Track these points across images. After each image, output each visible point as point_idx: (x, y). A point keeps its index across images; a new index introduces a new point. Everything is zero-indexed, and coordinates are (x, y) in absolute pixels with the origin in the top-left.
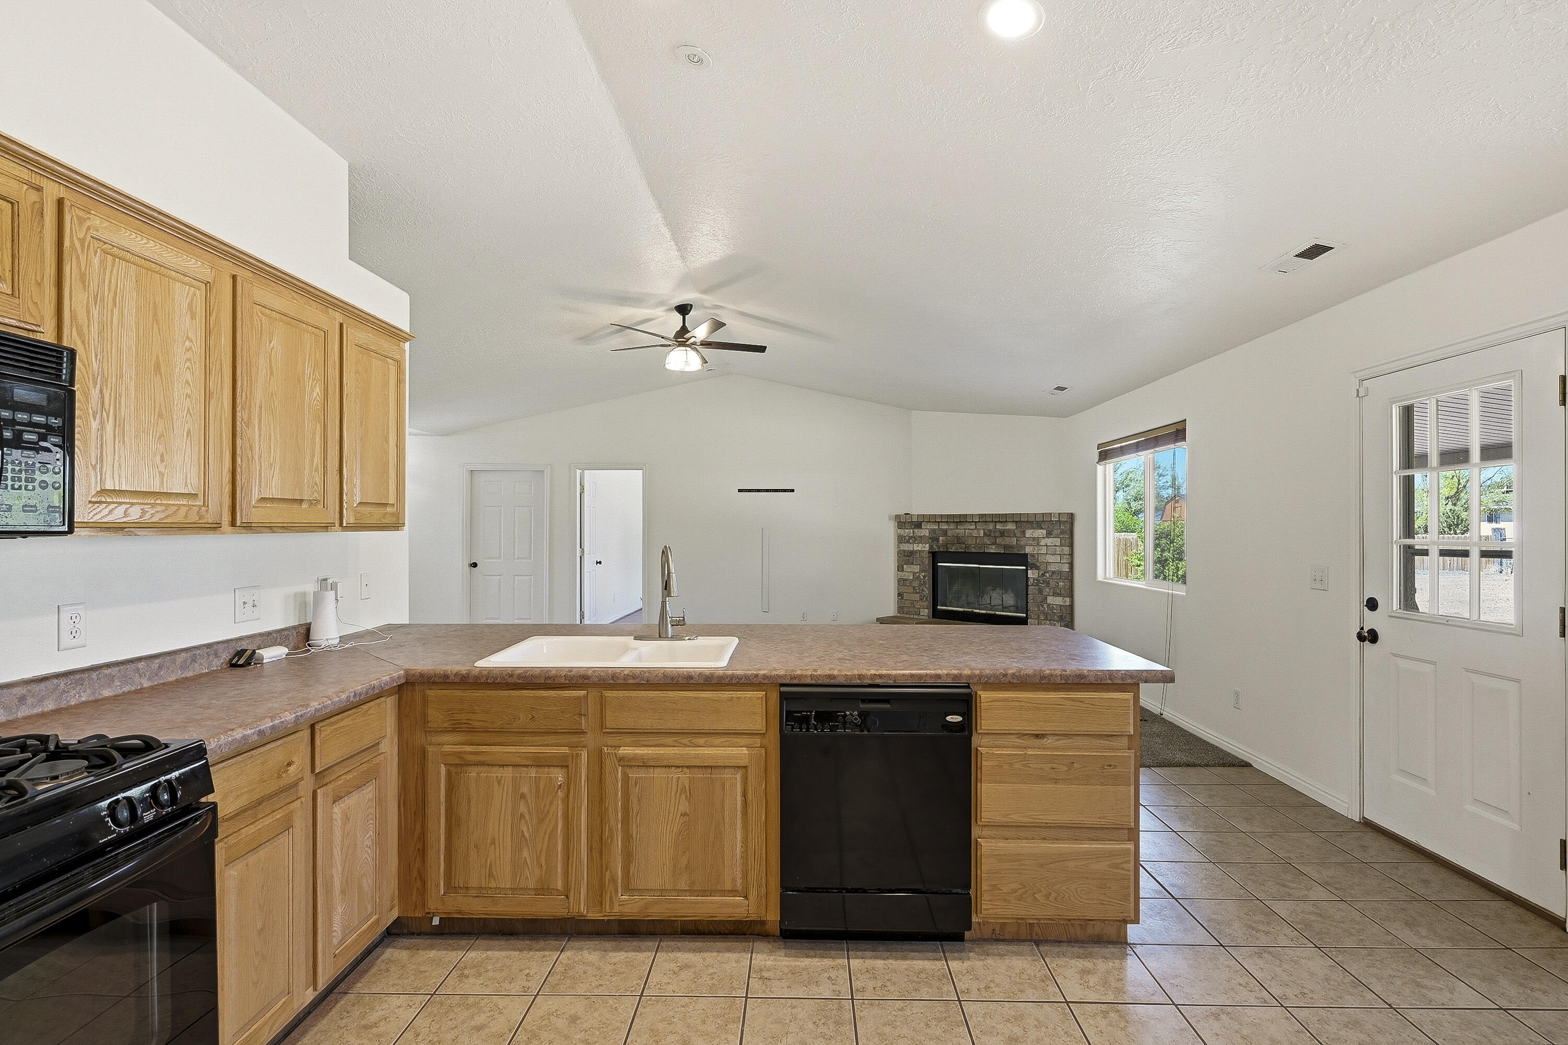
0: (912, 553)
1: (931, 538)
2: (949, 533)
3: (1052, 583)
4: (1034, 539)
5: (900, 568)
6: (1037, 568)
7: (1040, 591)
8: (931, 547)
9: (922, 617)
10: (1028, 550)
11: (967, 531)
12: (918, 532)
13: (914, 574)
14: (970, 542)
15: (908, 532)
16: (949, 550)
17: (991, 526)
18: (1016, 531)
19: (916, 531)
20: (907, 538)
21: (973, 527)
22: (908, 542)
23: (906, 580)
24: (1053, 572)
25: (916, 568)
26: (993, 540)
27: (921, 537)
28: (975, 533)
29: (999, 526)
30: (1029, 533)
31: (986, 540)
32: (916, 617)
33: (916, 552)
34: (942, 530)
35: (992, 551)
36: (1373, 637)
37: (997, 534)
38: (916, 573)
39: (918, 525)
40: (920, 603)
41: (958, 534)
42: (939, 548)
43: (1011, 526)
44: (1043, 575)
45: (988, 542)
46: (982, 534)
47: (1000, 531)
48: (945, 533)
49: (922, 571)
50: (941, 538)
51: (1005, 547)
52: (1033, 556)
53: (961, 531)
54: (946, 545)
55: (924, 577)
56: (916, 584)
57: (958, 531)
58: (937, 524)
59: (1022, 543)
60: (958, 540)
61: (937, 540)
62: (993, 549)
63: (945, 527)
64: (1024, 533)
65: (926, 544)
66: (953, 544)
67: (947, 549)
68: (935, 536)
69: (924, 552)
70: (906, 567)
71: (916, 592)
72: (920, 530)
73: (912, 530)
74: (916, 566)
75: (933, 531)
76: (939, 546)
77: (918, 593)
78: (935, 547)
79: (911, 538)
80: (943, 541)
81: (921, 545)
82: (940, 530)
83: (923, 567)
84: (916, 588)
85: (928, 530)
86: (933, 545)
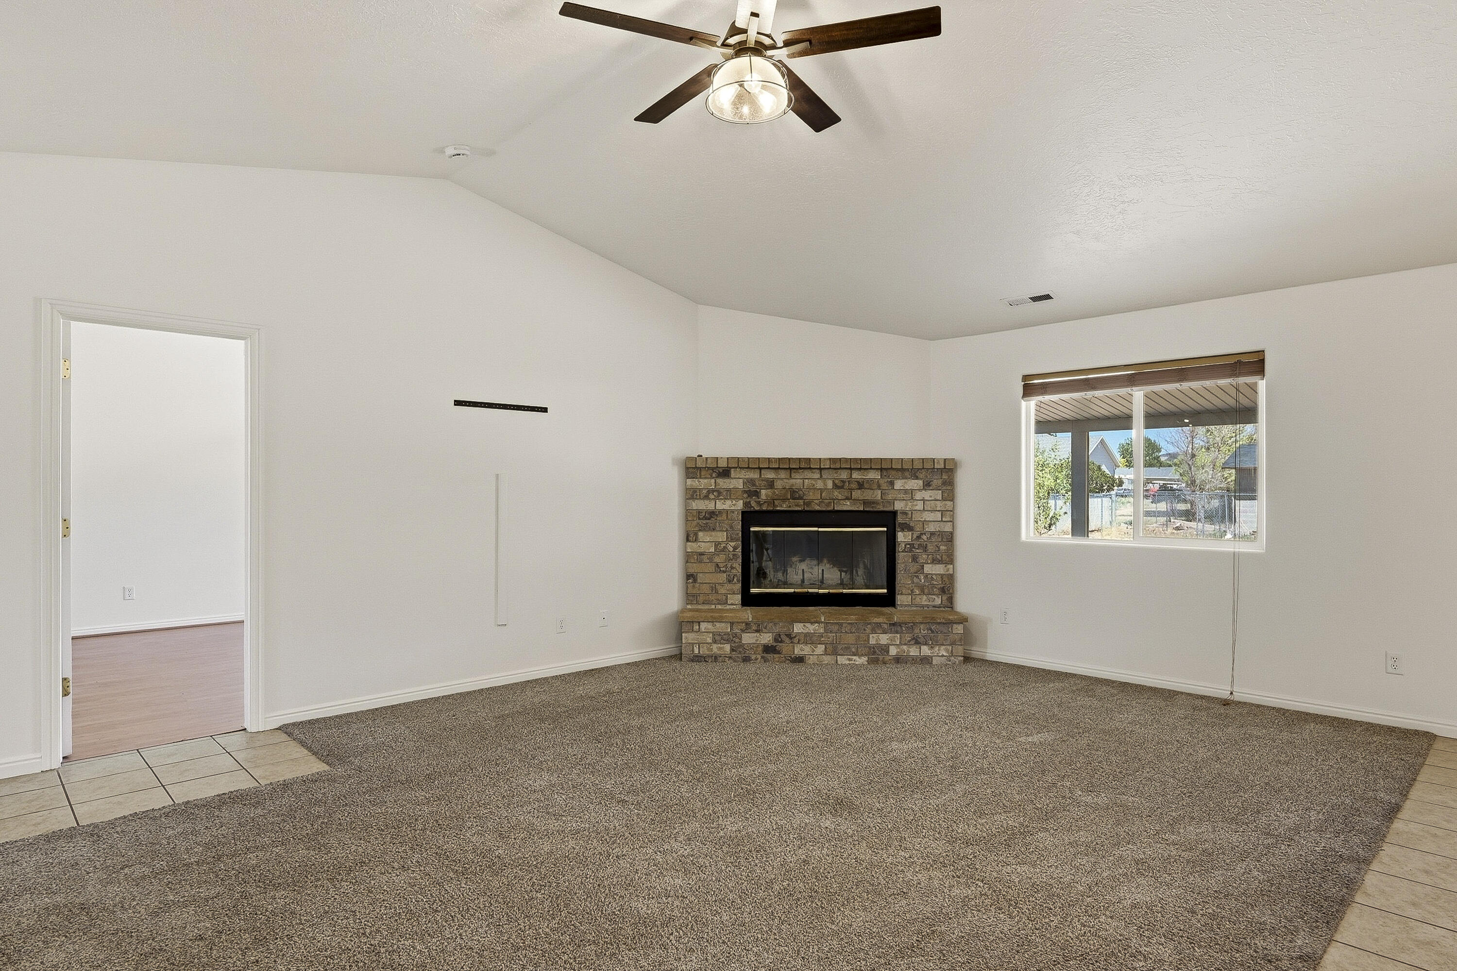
0: (711, 514)
1: (745, 492)
2: (778, 484)
3: (931, 548)
4: (906, 491)
5: (689, 537)
6: (910, 529)
7: (915, 559)
8: (746, 504)
9: (731, 607)
10: (898, 506)
11: (807, 480)
12: (724, 483)
13: (717, 544)
14: (811, 496)
15: (704, 483)
16: (778, 509)
17: (844, 475)
18: (882, 482)
19: (719, 481)
20: (705, 492)
21: (817, 476)
22: (706, 497)
23: (702, 554)
24: (932, 534)
25: (721, 536)
26: (847, 494)
27: (729, 490)
28: (820, 485)
29: (856, 475)
30: (899, 484)
31: (836, 494)
32: (720, 607)
33: (720, 512)
34: (767, 480)
35: (845, 508)
37: (854, 486)
38: (719, 543)
39: (725, 473)
40: (729, 586)
41: (793, 485)
42: (761, 505)
43: (874, 475)
44: (919, 537)
45: (840, 497)
46: (830, 484)
47: (858, 482)
48: (771, 484)
49: (730, 539)
50: (763, 492)
51: (865, 502)
52: (905, 513)
53: (797, 481)
54: (772, 502)
55: (735, 548)
56: (719, 559)
57: (792, 481)
58: (758, 471)
59: (890, 497)
60: (794, 494)
61: (757, 494)
62: (847, 506)
63: (770, 475)
64: (892, 483)
65: (737, 499)
66: (784, 500)
67: (773, 506)
68: (753, 488)
69: (733, 512)
70: (701, 534)
71: (720, 570)
72: (727, 480)
73: (713, 481)
74: (720, 534)
75: (752, 481)
76: (758, 503)
77: (724, 572)
78: (753, 504)
79: (710, 491)
80: (767, 495)
81: (728, 502)
82: (763, 480)
83: (727, 533)
84: (721, 565)
85: (741, 481)
86: (750, 502)
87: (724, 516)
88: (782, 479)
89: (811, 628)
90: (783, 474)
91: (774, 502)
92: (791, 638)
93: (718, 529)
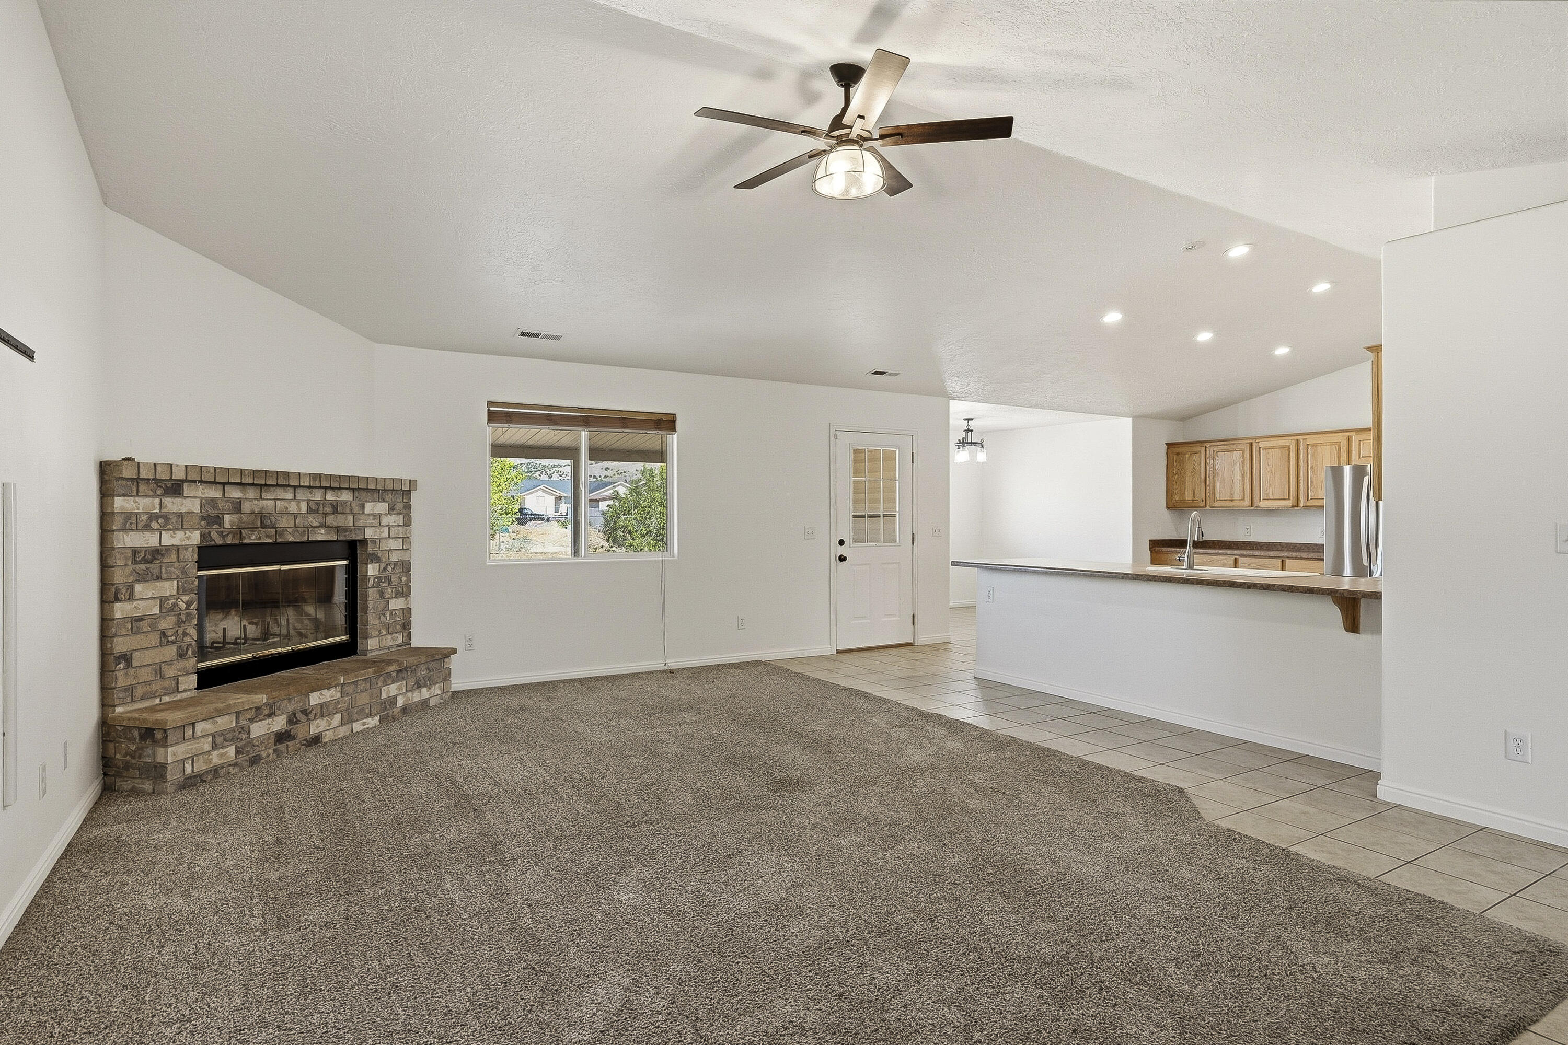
0: (156, 553)
1: (203, 518)
2: (247, 507)
3: (394, 580)
4: (374, 515)
6: (377, 559)
7: (381, 594)
9: (185, 695)
10: (369, 533)
11: (278, 502)
12: (173, 505)
13: (162, 600)
14: (284, 522)
15: (144, 504)
16: (246, 541)
17: (318, 496)
18: (354, 505)
19: (165, 501)
20: (145, 518)
21: (289, 496)
22: (147, 527)
23: (140, 619)
24: (396, 564)
25: (168, 588)
26: (321, 520)
27: (181, 516)
28: (293, 508)
29: (330, 496)
30: (369, 508)
31: (313, 520)
32: (167, 699)
33: (168, 549)
34: (230, 500)
35: (320, 538)
36: (842, 559)
37: (329, 509)
38: (167, 598)
39: (175, 488)
41: (263, 508)
42: (224, 537)
43: (346, 496)
44: (385, 569)
45: (315, 524)
46: (304, 508)
47: (332, 505)
48: (237, 507)
49: (181, 590)
50: (227, 518)
51: (338, 530)
52: (374, 541)
53: (267, 502)
54: (238, 531)
55: (189, 604)
56: (166, 624)
57: (263, 503)
58: (220, 487)
59: (360, 523)
60: (262, 520)
61: (218, 520)
62: (321, 535)
63: (235, 493)
64: (363, 507)
65: (192, 529)
66: (253, 529)
67: (241, 538)
68: (213, 512)
69: (186, 549)
70: (138, 587)
71: (168, 641)
72: (178, 500)
73: (157, 500)
74: (167, 584)
75: (213, 502)
76: (221, 534)
77: (173, 643)
78: (214, 535)
79: (153, 517)
80: (231, 523)
81: (180, 534)
82: (227, 501)
83: (178, 582)
84: (169, 633)
85: (198, 502)
86: (209, 533)
87: (174, 557)
88: (251, 500)
89: (328, 695)
90: (252, 493)
91: (241, 532)
92: (307, 715)
93: (164, 576)
